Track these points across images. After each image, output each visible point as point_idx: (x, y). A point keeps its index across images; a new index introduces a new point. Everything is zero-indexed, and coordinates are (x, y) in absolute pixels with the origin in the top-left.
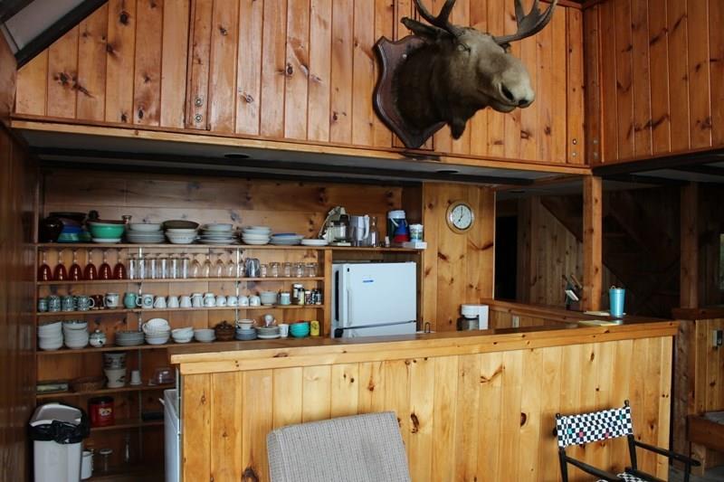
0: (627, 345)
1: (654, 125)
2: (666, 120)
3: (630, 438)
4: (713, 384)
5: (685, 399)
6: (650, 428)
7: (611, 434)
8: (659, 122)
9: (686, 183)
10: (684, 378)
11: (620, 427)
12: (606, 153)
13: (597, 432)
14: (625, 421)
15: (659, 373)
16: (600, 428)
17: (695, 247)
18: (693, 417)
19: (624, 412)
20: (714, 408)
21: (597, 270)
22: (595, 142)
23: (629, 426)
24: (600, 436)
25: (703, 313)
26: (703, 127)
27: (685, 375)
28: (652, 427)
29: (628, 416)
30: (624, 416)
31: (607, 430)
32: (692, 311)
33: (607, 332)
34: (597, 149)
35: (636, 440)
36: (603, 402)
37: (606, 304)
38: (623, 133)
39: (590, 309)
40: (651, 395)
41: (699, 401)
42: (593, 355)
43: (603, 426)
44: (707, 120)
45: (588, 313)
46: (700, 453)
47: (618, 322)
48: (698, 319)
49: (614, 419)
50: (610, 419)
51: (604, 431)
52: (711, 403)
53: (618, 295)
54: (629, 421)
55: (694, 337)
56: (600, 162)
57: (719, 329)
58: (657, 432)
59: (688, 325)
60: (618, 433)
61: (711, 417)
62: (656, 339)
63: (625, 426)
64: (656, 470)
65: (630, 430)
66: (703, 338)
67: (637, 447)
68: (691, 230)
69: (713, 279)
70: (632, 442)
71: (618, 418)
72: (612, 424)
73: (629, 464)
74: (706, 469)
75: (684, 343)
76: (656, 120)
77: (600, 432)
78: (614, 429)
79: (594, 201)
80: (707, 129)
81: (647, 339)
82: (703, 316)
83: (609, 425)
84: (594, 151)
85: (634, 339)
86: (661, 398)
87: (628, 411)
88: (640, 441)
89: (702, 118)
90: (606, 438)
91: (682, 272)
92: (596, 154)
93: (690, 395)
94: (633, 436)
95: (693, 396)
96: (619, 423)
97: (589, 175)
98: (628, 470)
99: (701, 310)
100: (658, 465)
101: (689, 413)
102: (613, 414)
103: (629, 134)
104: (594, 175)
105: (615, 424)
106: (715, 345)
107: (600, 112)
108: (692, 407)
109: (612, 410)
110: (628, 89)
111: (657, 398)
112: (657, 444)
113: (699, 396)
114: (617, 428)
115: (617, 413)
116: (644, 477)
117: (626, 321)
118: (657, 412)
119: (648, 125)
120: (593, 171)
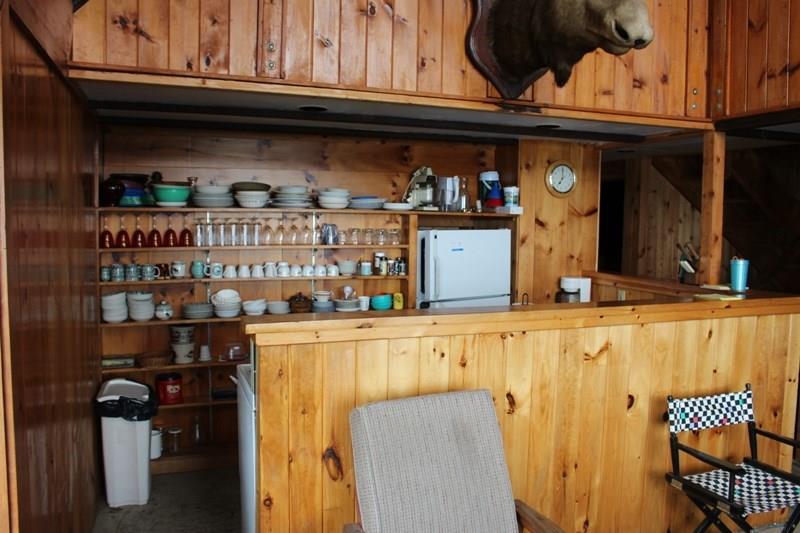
0: (750, 322)
1: (791, 70)
3: (751, 425)
6: (772, 415)
7: (729, 420)
8: (798, 68)
11: (739, 413)
12: (732, 104)
13: (713, 418)
14: (745, 407)
15: (786, 354)
16: (717, 413)
19: (744, 396)
21: (717, 238)
22: (719, 91)
23: (750, 412)
24: (717, 422)
28: (775, 415)
29: (749, 401)
30: (745, 401)
31: (725, 416)
33: (728, 307)
34: (721, 100)
35: (757, 427)
36: (721, 385)
37: (726, 276)
38: (754, 80)
39: (706, 283)
40: (775, 379)
42: (710, 333)
43: (720, 411)
45: (705, 286)
47: (739, 297)
49: (733, 403)
50: (729, 404)
51: (721, 417)
53: (741, 267)
54: (750, 406)
56: (725, 115)
58: (781, 421)
60: (737, 419)
62: (784, 316)
63: (746, 412)
64: (777, 460)
65: (751, 417)
67: (758, 436)
70: (753, 430)
71: (737, 403)
72: (730, 409)
73: (749, 454)
76: (794, 64)
77: (717, 417)
78: (733, 415)
79: (715, 160)
81: (774, 316)
83: (727, 409)
84: (717, 101)
85: (759, 316)
86: (787, 383)
87: (749, 396)
88: (762, 429)
90: (724, 425)
92: (720, 106)
94: (754, 423)
96: (738, 408)
97: (711, 130)
98: (746, 461)
100: (781, 456)
102: (732, 398)
103: (760, 83)
104: (717, 130)
105: (734, 409)
107: (726, 57)
109: (732, 394)
110: (761, 29)
111: (783, 382)
112: (780, 432)
114: (736, 413)
115: (737, 398)
116: (766, 468)
117: (748, 295)
118: (782, 398)
119: (784, 70)
120: (716, 126)
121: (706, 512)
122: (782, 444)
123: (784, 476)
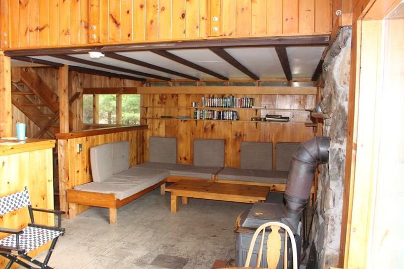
0: (25, 156)
1: (40, 29)
2: (47, 27)
3: (30, 207)
4: (78, 172)
5: (64, 181)
6: (42, 200)
7: (17, 207)
8: (43, 29)
9: (62, 65)
10: (64, 170)
11: (23, 202)
12: (13, 43)
13: (8, 208)
14: (25, 198)
15: (46, 169)
16: (10, 204)
17: (67, 101)
18: (69, 190)
19: (24, 193)
20: (79, 183)
21: (9, 113)
22: (5, 35)
23: (28, 200)
24: (10, 209)
25: (72, 135)
26: (66, 34)
28: (44, 199)
29: (27, 195)
30: (25, 196)
31: (15, 205)
32: (66, 134)
33: (12, 148)
34: (7, 39)
35: (33, 207)
36: (13, 189)
37: (14, 133)
38: (23, 32)
39: (4, 136)
40: (42, 182)
41: (72, 181)
42: (4, 163)
43: (12, 203)
44: (68, 31)
45: (4, 138)
47: (22, 143)
48: (70, 138)
49: (19, 198)
50: (16, 199)
51: (13, 206)
52: (78, 181)
53: (21, 128)
54: (28, 198)
55: (67, 148)
56: (9, 47)
57: (80, 143)
58: (47, 201)
59: (64, 142)
60: (21, 205)
61: (77, 188)
62: (43, 151)
63: (26, 201)
64: (47, 221)
65: (29, 203)
66: (72, 148)
67: (33, 211)
68: (65, 91)
69: (80, 117)
70: (31, 210)
71: (21, 197)
72: (18, 201)
73: (30, 222)
75: (63, 152)
76: (42, 26)
77: (10, 207)
78: (19, 203)
79: (5, 72)
80: (67, 36)
81: (38, 151)
82: (72, 137)
83: (16, 202)
84: (5, 40)
85: (30, 151)
86: (48, 182)
87: (27, 192)
88: (37, 208)
89: (66, 30)
90: (15, 210)
91: (61, 114)
92: (6, 43)
93: (67, 178)
94: (31, 206)
95: (68, 179)
96: (22, 200)
97: (2, 55)
98: (29, 225)
99: (71, 134)
100: (49, 218)
101: (67, 188)
102: (18, 195)
103: (26, 33)
104: (5, 55)
105: (20, 200)
106: (78, 151)
107: (8, 16)
108: (68, 185)
109: (18, 193)
110: (26, 6)
111: (46, 182)
112: (47, 207)
113: (71, 179)
114: (21, 203)
115: (20, 194)
116: (38, 227)
117: (27, 141)
118: (46, 190)
119: (37, 29)
120: (4, 52)
121: (10, 257)
122: (49, 213)
123: (51, 228)
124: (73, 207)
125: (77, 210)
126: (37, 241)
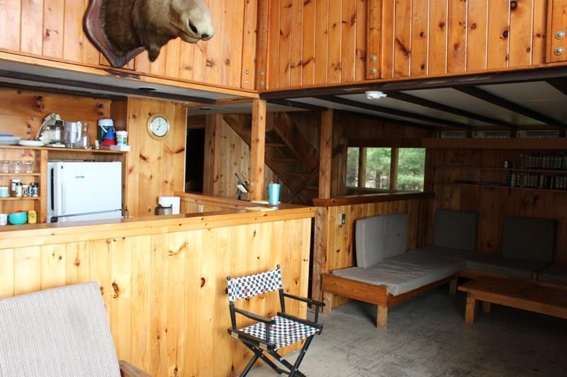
0: (279, 224)
1: (304, 64)
2: (312, 61)
3: (281, 291)
4: (338, 251)
5: (320, 262)
7: (267, 289)
8: (307, 63)
9: (325, 109)
10: (320, 247)
11: (273, 284)
12: (270, 82)
13: (257, 289)
14: (277, 280)
15: (302, 244)
16: (259, 285)
17: (329, 155)
18: (325, 274)
19: (276, 273)
20: (339, 267)
21: (261, 170)
22: (263, 73)
23: (280, 283)
24: (259, 291)
25: (334, 201)
26: (336, 69)
27: (320, 245)
28: (296, 283)
29: (279, 276)
30: (277, 276)
31: (265, 286)
32: (326, 200)
33: (266, 215)
34: (264, 78)
35: (285, 292)
36: (263, 267)
37: (266, 195)
38: (283, 68)
39: (254, 199)
40: (296, 260)
41: (329, 263)
42: (255, 232)
43: (261, 284)
44: (338, 65)
45: (253, 202)
46: (329, 298)
47: (275, 208)
48: (330, 206)
49: (269, 278)
50: (267, 279)
51: (262, 287)
52: (337, 264)
53: (275, 189)
54: (280, 279)
55: (327, 218)
56: (265, 89)
57: (344, 213)
58: (300, 286)
59: (324, 211)
60: (272, 288)
61: (336, 273)
62: (300, 220)
63: (277, 283)
64: (299, 312)
65: (281, 286)
66: (333, 219)
67: (285, 297)
68: (327, 143)
69: (342, 178)
70: (282, 295)
71: (272, 277)
72: (268, 282)
73: (280, 311)
74: (332, 309)
75: (321, 223)
76: (304, 62)
77: (260, 288)
78: (269, 285)
79: (260, 118)
80: (338, 71)
81: (294, 220)
82: (333, 204)
83: (266, 283)
84: (261, 80)
85: (285, 220)
86: (303, 262)
87: (279, 272)
88: (288, 293)
89: (335, 63)
90: (264, 293)
91: (321, 173)
92: (263, 83)
93: (324, 259)
94: (282, 290)
95: (326, 260)
96: (273, 281)
97: (257, 99)
98: (279, 314)
99: (332, 200)
100: (300, 309)
101: (323, 272)
102: (269, 275)
103: (286, 69)
104: (261, 99)
105: (270, 281)
106: (341, 224)
107: (267, 52)
108: (325, 267)
109: (269, 272)
110: (287, 36)
111: (300, 262)
112: (299, 293)
113: (329, 257)
114: (271, 284)
115: (272, 275)
116: (290, 318)
117: (280, 207)
118: (300, 273)
119: (300, 64)
120: (260, 95)
121: (255, 350)
122: (301, 302)
123: (300, 321)
124: (327, 297)
125: (334, 302)
126: (288, 337)
